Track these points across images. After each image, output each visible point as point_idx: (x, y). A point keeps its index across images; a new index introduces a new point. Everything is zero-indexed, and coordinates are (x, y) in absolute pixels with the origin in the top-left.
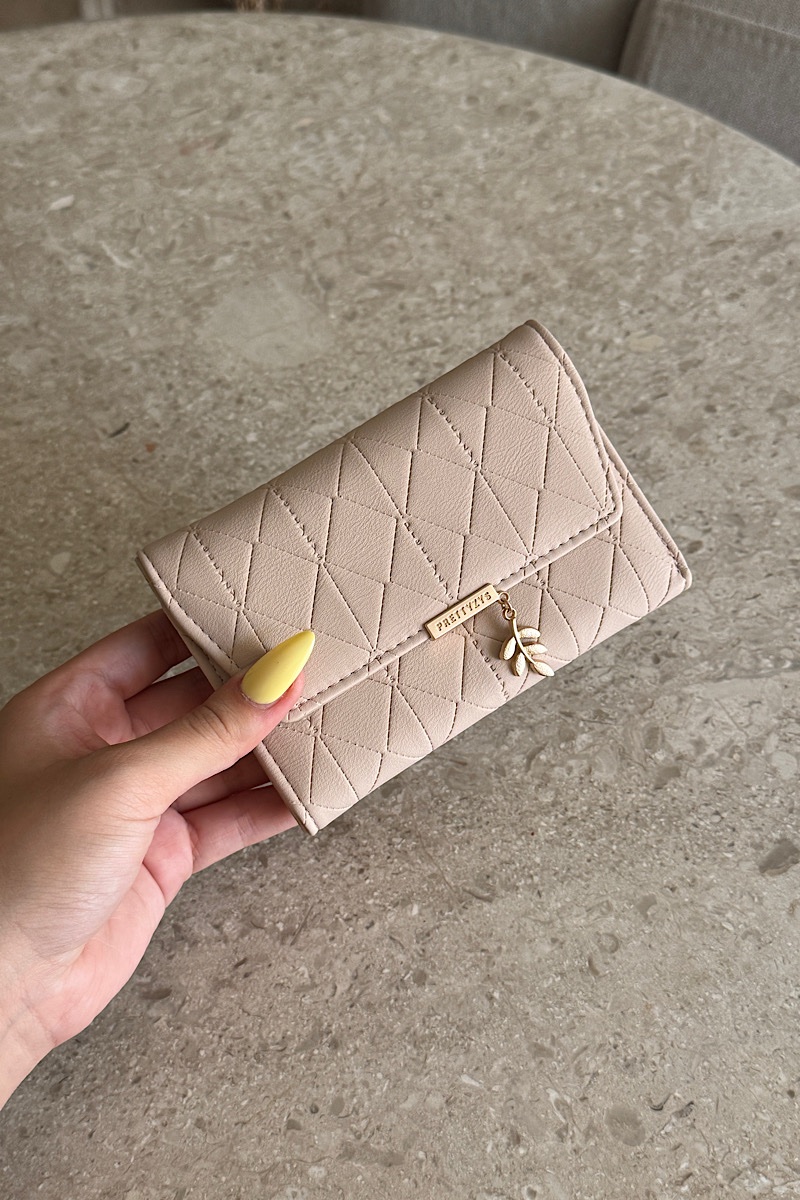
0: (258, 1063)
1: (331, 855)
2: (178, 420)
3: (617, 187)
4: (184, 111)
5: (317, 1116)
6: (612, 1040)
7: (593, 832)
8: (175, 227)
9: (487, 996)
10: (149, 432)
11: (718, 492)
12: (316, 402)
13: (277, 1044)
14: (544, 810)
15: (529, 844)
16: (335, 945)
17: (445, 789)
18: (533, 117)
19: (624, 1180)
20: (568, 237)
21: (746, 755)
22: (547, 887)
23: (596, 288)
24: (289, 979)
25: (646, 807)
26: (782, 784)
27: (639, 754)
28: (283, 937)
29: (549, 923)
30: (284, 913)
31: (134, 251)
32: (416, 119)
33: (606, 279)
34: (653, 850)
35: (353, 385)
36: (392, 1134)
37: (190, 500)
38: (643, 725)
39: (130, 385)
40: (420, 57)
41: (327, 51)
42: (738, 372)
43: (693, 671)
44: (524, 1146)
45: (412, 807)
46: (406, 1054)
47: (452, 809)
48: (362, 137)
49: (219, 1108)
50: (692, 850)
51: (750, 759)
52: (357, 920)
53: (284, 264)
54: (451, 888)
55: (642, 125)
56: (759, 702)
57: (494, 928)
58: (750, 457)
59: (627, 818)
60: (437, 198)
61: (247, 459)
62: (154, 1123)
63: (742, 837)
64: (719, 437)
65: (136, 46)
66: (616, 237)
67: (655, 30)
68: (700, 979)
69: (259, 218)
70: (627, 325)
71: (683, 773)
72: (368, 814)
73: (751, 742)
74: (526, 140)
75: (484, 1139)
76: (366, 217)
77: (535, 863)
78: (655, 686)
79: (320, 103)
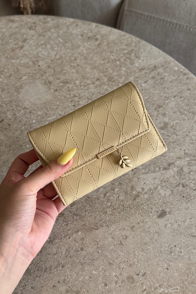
0: (45, 272)
1: (59, 222)
2: (16, 118)
3: (118, 56)
4: (12, 40)
5: (60, 283)
6: (126, 260)
8: (12, 70)
9: (98, 252)
10: (9, 121)
12: (49, 112)
13: (49, 267)
14: (108, 207)
15: (105, 215)
16: (62, 243)
17: (85, 204)
18: (97, 39)
19: (131, 292)
20: (107, 69)
21: (154, 191)
23: (114, 81)
24: (51, 252)
25: (132, 205)
26: (162, 197)
27: (129, 192)
28: (49, 242)
29: (111, 234)
31: (2, 76)
32: (69, 41)
33: (116, 79)
34: (134, 215)
35: (58, 107)
36: (77, 286)
37: (20, 138)
38: (130, 185)
39: (4, 110)
40: (69, 25)
41: (46, 24)
42: (147, 100)
43: (141, 172)
44: (108, 286)
45: (78, 209)
46: (80, 267)
47: (87, 209)
48: (56, 46)
49: (36, 284)
50: (142, 214)
51: (154, 192)
52: (66, 237)
53: (39, 78)
54: (88, 227)
55: (123, 41)
56: (156, 178)
57: (98, 236)
59: (127, 207)
60: (75, 61)
61: (33, 127)
62: (21, 288)
63: (154, 210)
66: (118, 69)
67: (124, 16)
68: (146, 244)
69: (32, 67)
71: (140, 196)
72: (68, 211)
73: (155, 188)
74: (95, 45)
75: (99, 285)
76: (58, 66)
77: (107, 220)
78: (132, 176)
79: (45, 37)
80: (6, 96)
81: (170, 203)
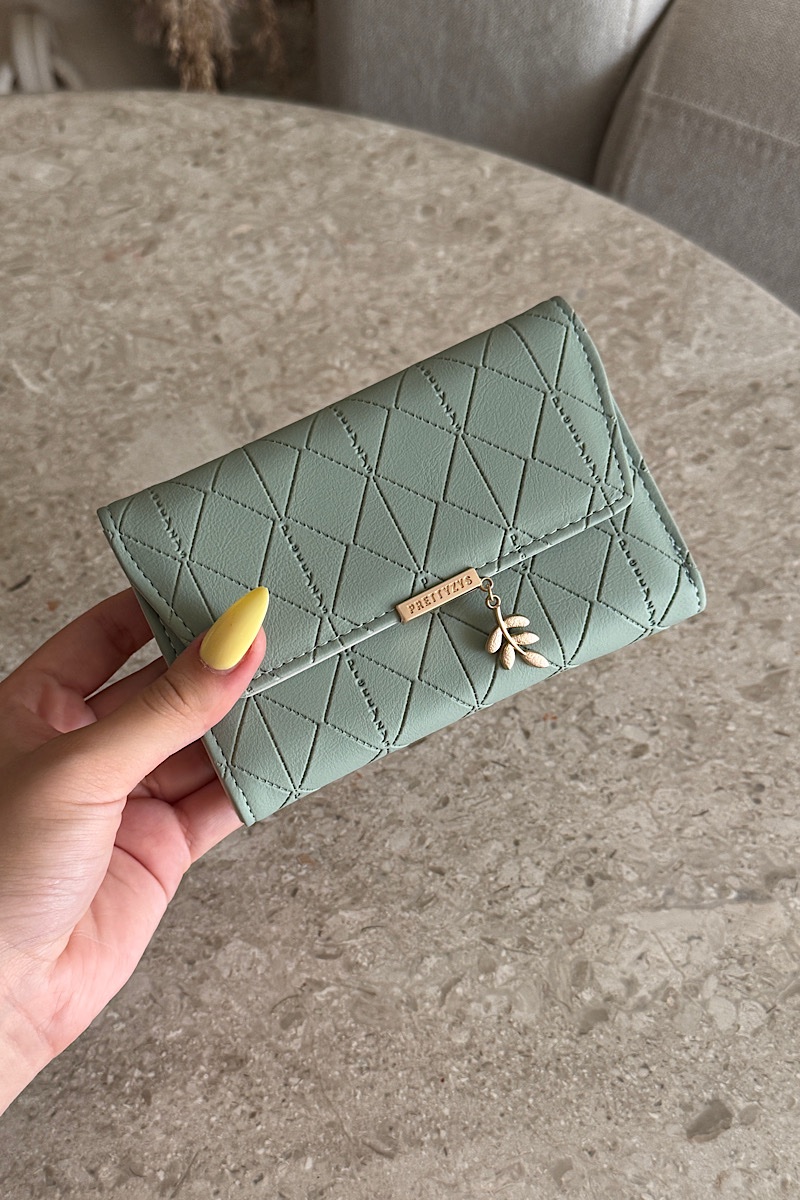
1: (221, 1094)
2: (85, 574)
4: (111, 208)
8: (93, 346)
10: (51, 587)
11: (669, 687)
14: (457, 1054)
15: (437, 1092)
16: (219, 1199)
17: (350, 1023)
18: (494, 234)
21: (681, 1000)
22: (455, 1143)
25: (568, 1055)
26: (718, 1036)
27: (564, 992)
28: (163, 1187)
29: (454, 1186)
30: (165, 1160)
32: (365, 230)
34: (573, 1107)
38: (570, 957)
39: (34, 531)
40: (374, 156)
41: (272, 145)
43: (630, 897)
45: (313, 1042)
47: (357, 1047)
48: (305, 250)
50: (615, 1109)
51: (685, 1004)
52: (245, 1173)
53: (211, 396)
54: (350, 1139)
55: (614, 250)
56: (699, 938)
57: (394, 1188)
58: (707, 648)
59: (547, 1067)
60: (383, 326)
63: (671, 1094)
65: (61, 128)
67: (639, 124)
69: (186, 341)
71: (611, 1017)
72: (264, 1048)
73: (687, 984)
74: (483, 262)
76: (303, 345)
77: (443, 1115)
78: (586, 913)
79: (261, 206)
80: (55, 468)
81: (752, 1072)
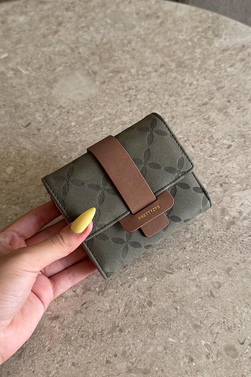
0: (93, 340)
2: (47, 120)
3: (189, 36)
4: (43, 25)
5: (117, 357)
6: (222, 320)
7: (206, 246)
8: (42, 60)
9: (175, 308)
10: (38, 125)
11: (235, 128)
12: (94, 111)
13: (100, 332)
14: (188, 240)
15: (184, 252)
16: (118, 294)
18: (158, 17)
19: (233, 371)
20: (174, 52)
23: (185, 67)
24: (102, 308)
25: (224, 236)
27: (219, 218)
28: (98, 293)
29: (194, 280)
30: (98, 284)
31: (29, 68)
32: (120, 21)
33: (188, 64)
34: (229, 251)
35: (106, 104)
36: (145, 362)
37: (54, 146)
38: (219, 207)
39: (30, 110)
40: (119, 3)
41: (89, 4)
42: (237, 89)
43: (235, 188)
44: (195, 362)
46: (147, 332)
48: (102, 28)
49: (80, 358)
50: (243, 250)
52: (125, 285)
53: (80, 68)
54: (158, 270)
55: (194, 17)
57: (175, 283)
58: (244, 116)
60: (129, 44)
61: (72, 131)
62: (57, 365)
64: (233, 110)
65: (26, 7)
66: (190, 51)
69: (70, 55)
70: (197, 77)
71: (236, 223)
74: (156, 24)
75: (179, 361)
76: (106, 52)
77: (187, 259)
78: (222, 194)
79: (88, 19)
80: (35, 93)
